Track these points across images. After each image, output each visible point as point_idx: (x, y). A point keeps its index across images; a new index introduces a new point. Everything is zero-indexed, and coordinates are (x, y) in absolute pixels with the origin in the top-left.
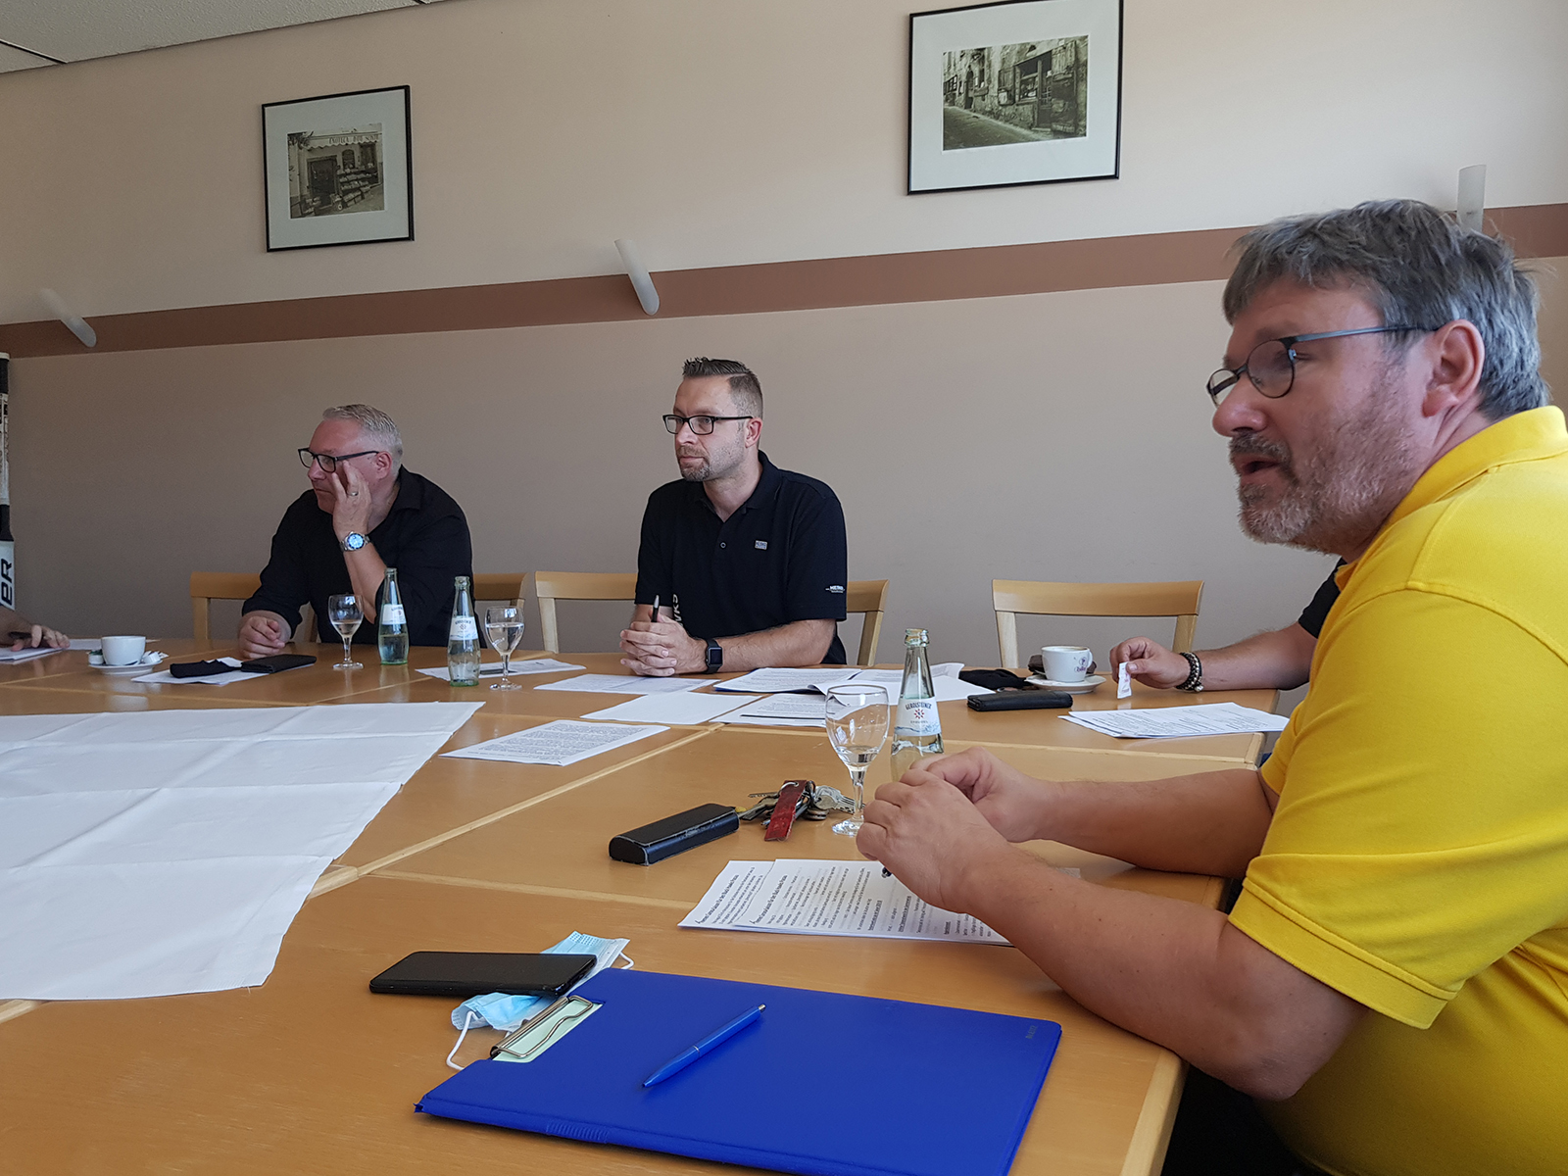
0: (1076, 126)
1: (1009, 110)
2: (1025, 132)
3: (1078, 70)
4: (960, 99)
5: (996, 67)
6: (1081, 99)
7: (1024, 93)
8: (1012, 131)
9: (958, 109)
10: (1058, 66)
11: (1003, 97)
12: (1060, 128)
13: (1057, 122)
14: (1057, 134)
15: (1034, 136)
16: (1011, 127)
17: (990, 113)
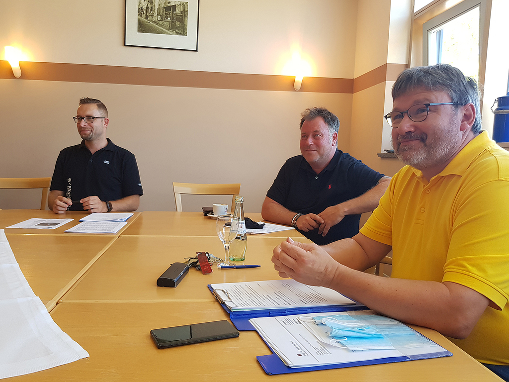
0: (184, 32)
1: (161, 23)
2: (166, 31)
3: (184, 13)
4: (144, 16)
5: (157, 7)
6: (185, 23)
7: (166, 18)
8: (162, 30)
9: (143, 19)
10: (178, 11)
11: (159, 17)
12: (179, 32)
13: (177, 29)
14: (177, 33)
15: (170, 33)
16: (162, 28)
17: (155, 22)
